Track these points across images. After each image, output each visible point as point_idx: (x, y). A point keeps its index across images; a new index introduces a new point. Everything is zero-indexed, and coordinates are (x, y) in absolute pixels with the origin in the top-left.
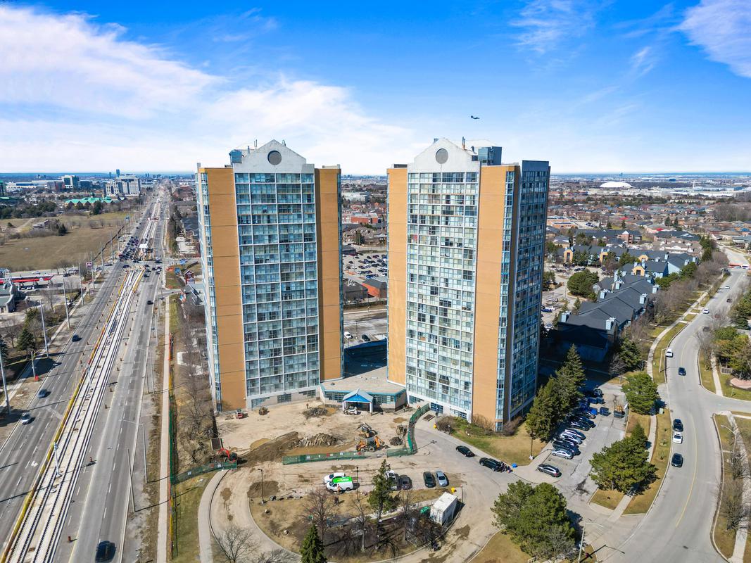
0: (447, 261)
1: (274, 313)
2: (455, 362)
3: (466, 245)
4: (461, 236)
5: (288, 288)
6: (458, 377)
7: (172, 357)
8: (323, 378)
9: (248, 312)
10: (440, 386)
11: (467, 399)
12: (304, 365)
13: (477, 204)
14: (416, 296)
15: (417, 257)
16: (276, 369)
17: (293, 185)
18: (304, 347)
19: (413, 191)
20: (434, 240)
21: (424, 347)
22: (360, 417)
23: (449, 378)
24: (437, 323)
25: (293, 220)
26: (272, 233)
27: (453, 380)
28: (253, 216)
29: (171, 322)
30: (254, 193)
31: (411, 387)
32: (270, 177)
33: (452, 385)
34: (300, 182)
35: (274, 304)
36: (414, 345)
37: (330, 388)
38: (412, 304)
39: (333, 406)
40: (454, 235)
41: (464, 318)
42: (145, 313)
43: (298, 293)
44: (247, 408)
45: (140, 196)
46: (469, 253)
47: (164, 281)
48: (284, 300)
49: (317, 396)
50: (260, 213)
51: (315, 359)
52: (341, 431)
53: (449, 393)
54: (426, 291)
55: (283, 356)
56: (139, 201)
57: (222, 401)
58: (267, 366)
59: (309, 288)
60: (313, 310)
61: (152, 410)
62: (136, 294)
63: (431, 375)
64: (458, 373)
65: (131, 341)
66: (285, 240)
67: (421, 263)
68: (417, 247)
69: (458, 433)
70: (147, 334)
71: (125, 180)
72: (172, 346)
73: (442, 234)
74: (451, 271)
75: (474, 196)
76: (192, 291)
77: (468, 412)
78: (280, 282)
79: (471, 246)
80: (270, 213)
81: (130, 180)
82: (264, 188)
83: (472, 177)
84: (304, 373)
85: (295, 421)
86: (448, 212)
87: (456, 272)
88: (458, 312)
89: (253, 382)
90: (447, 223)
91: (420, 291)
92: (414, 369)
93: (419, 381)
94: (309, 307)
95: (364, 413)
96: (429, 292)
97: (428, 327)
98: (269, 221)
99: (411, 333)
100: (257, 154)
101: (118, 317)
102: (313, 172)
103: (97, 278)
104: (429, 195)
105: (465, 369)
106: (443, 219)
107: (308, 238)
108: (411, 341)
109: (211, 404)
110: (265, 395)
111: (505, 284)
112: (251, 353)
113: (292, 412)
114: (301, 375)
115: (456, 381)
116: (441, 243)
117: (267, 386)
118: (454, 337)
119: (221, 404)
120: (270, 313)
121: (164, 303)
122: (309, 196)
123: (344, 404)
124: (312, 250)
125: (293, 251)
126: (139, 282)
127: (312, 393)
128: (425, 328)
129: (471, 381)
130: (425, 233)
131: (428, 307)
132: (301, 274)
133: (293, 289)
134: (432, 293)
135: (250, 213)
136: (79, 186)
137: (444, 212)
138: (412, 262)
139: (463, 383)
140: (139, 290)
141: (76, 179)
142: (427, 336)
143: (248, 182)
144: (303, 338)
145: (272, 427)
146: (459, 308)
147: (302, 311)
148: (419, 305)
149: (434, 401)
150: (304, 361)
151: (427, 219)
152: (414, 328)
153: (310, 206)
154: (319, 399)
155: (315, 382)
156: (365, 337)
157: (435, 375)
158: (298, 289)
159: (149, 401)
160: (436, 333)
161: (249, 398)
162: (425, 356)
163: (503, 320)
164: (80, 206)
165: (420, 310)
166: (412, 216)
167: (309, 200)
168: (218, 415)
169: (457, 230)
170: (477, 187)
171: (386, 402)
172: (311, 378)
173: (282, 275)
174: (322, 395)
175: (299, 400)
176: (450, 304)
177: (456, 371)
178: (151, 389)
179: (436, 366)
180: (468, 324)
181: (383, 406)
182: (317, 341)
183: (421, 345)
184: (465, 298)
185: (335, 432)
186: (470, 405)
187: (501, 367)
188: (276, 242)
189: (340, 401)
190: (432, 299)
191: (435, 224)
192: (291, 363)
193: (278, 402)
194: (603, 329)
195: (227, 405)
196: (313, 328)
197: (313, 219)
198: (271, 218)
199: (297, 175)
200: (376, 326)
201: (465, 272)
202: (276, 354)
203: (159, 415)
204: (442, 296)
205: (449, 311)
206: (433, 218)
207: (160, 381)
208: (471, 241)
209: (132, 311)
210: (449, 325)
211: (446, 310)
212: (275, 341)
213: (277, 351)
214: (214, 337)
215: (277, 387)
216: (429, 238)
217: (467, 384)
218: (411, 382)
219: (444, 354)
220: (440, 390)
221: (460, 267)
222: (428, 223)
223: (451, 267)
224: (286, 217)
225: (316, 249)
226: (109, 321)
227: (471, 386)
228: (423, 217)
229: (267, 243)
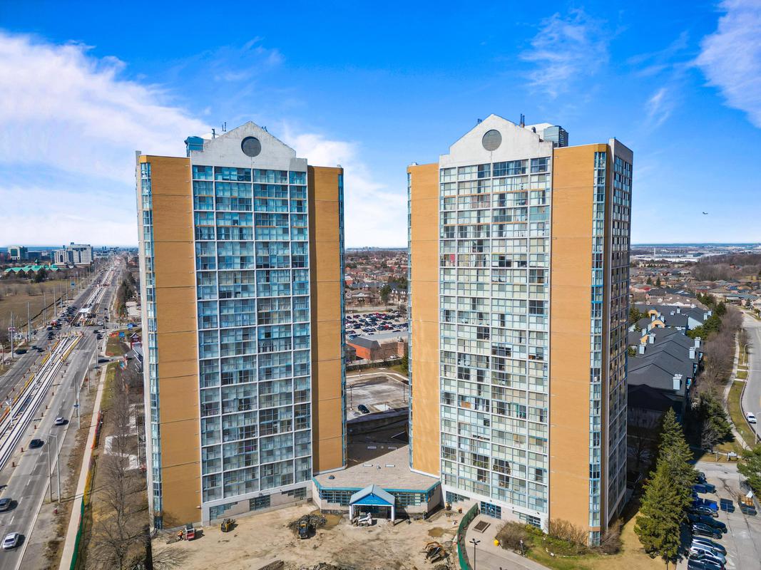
0: (502, 287)
1: (247, 372)
2: (519, 439)
3: (534, 264)
4: (524, 250)
5: (268, 335)
6: (524, 461)
7: (97, 444)
8: (316, 470)
9: (208, 372)
10: (496, 477)
11: (540, 495)
12: (289, 449)
13: (548, 202)
14: (454, 342)
15: (454, 286)
16: (248, 457)
17: (277, 187)
18: (289, 422)
19: (447, 194)
20: (481, 260)
21: (469, 417)
22: (377, 529)
23: (510, 464)
24: (488, 380)
25: (276, 236)
26: (245, 254)
27: (516, 467)
28: (217, 228)
29: (104, 396)
30: (220, 194)
31: (449, 479)
32: (244, 174)
33: (515, 474)
34: (287, 183)
35: (246, 359)
36: (453, 415)
37: (328, 485)
38: (447, 354)
39: (334, 512)
40: (513, 250)
41: (533, 373)
42: (72, 385)
43: (283, 342)
44: (202, 523)
45: (91, 264)
46: (537, 275)
47: (104, 348)
48: (261, 353)
49: (308, 496)
50: (228, 224)
51: (305, 440)
52: (352, 555)
53: (510, 486)
54: (470, 333)
55: (258, 437)
56: (89, 269)
57: (163, 513)
58: (235, 453)
59: (298, 334)
60: (304, 367)
61: (50, 532)
62: (65, 363)
63: (480, 460)
64: (524, 456)
65: (45, 423)
66: (264, 264)
67: (461, 293)
68: (454, 272)
69: (535, 552)
70: (69, 412)
71: (77, 250)
72: (100, 429)
73: (494, 249)
74: (509, 303)
75: (544, 192)
76: (136, 356)
77: (544, 517)
78: (256, 326)
79: (540, 264)
80: (243, 224)
81: (82, 249)
82: (236, 188)
83: (540, 163)
84: (290, 463)
85: (277, 541)
86: (502, 217)
87: (517, 303)
88: (522, 363)
89: (213, 479)
90: (501, 234)
91: (461, 335)
92: (453, 451)
93: (461, 469)
94: (298, 362)
95: (381, 521)
96: (474, 336)
97: (475, 387)
98: (241, 237)
99: (448, 397)
100: (225, 140)
101: (35, 392)
102: (305, 170)
103: (20, 347)
104: (472, 196)
105: (536, 449)
106: (496, 228)
107: (298, 262)
108: (447, 410)
109: (148, 518)
110: (230, 499)
111: (598, 318)
112: (210, 435)
113: (272, 525)
114: (285, 465)
115: (522, 468)
116: (492, 263)
117: (233, 484)
118: (516, 401)
119: (161, 518)
120: (241, 372)
121: (99, 373)
122: (300, 203)
123: (350, 509)
124: (303, 280)
125: (275, 281)
126: (71, 350)
127: (301, 492)
128: (469, 390)
129: (546, 467)
130: (466, 249)
131: (473, 358)
132: (287, 314)
133: (276, 336)
134: (479, 336)
135: (213, 223)
136: (27, 257)
137: (496, 219)
138: (447, 293)
139: (533, 471)
140: (70, 358)
141: (23, 250)
142: (473, 400)
143: (212, 179)
144: (288, 409)
145: (241, 553)
146: (524, 356)
147: (288, 368)
148: (460, 355)
149: (487, 500)
150: (289, 444)
151: (470, 229)
152: (452, 389)
153: (300, 217)
154: (311, 501)
155: (306, 475)
156: (362, 408)
157: (486, 459)
158: (283, 335)
159: (50, 515)
160: (487, 395)
161: (206, 506)
162: (470, 431)
163: (595, 372)
164: (22, 274)
165: (462, 362)
166: (447, 229)
167: (300, 209)
168: (156, 535)
169: (517, 242)
170: (549, 178)
171: (414, 504)
172: (299, 469)
173: (259, 315)
174: (316, 495)
175: (282, 505)
176: (508, 352)
177: (522, 453)
178: (56, 496)
179: (489, 446)
180: (539, 381)
181: (410, 509)
182: (309, 413)
183: (463, 415)
184: (533, 342)
185: (343, 558)
186: (546, 505)
187: (595, 445)
188: (252, 267)
189: (345, 503)
190: (480, 345)
191: (483, 236)
192: (270, 447)
193: (251, 510)
194: (670, 388)
195: (170, 518)
196: (303, 395)
197: (305, 235)
198: (244, 232)
199: (283, 173)
200: (372, 393)
201: (532, 303)
202: (247, 435)
203: (60, 539)
204: (495, 339)
205: (507, 362)
206: (479, 228)
207: (74, 481)
208: (540, 257)
209: (54, 383)
210: (508, 383)
211: (502, 361)
212: (247, 415)
213: (249, 430)
214: (152, 411)
215: (249, 485)
216: (473, 258)
217: (539, 472)
218: (448, 471)
219: (502, 427)
220: (496, 483)
221: (525, 296)
222: (471, 236)
223: (509, 296)
224: (266, 232)
225: (309, 279)
226: (20, 397)
227: (546, 475)
228: (462, 229)
229: (237, 268)
